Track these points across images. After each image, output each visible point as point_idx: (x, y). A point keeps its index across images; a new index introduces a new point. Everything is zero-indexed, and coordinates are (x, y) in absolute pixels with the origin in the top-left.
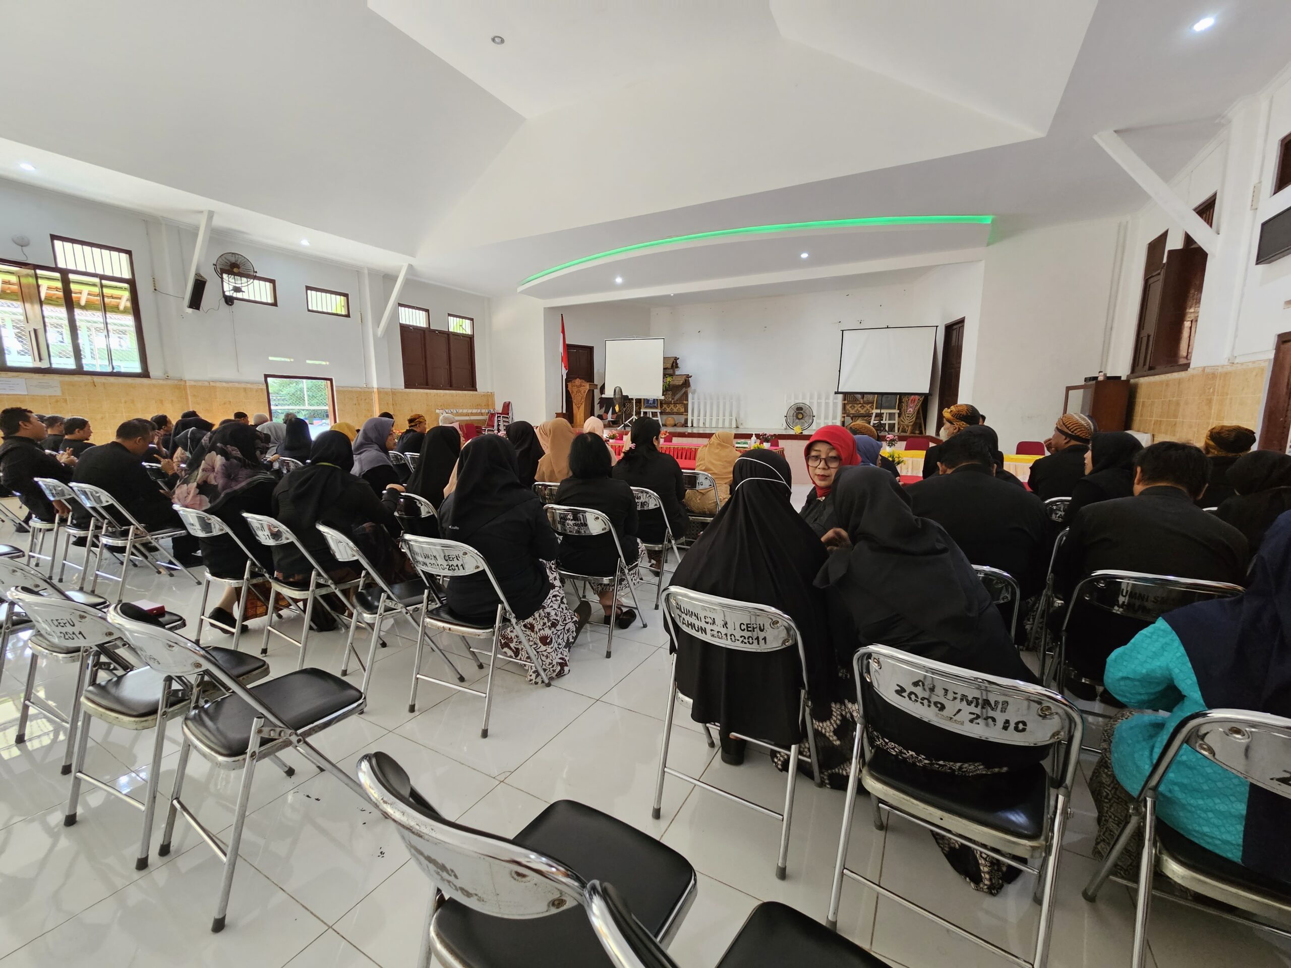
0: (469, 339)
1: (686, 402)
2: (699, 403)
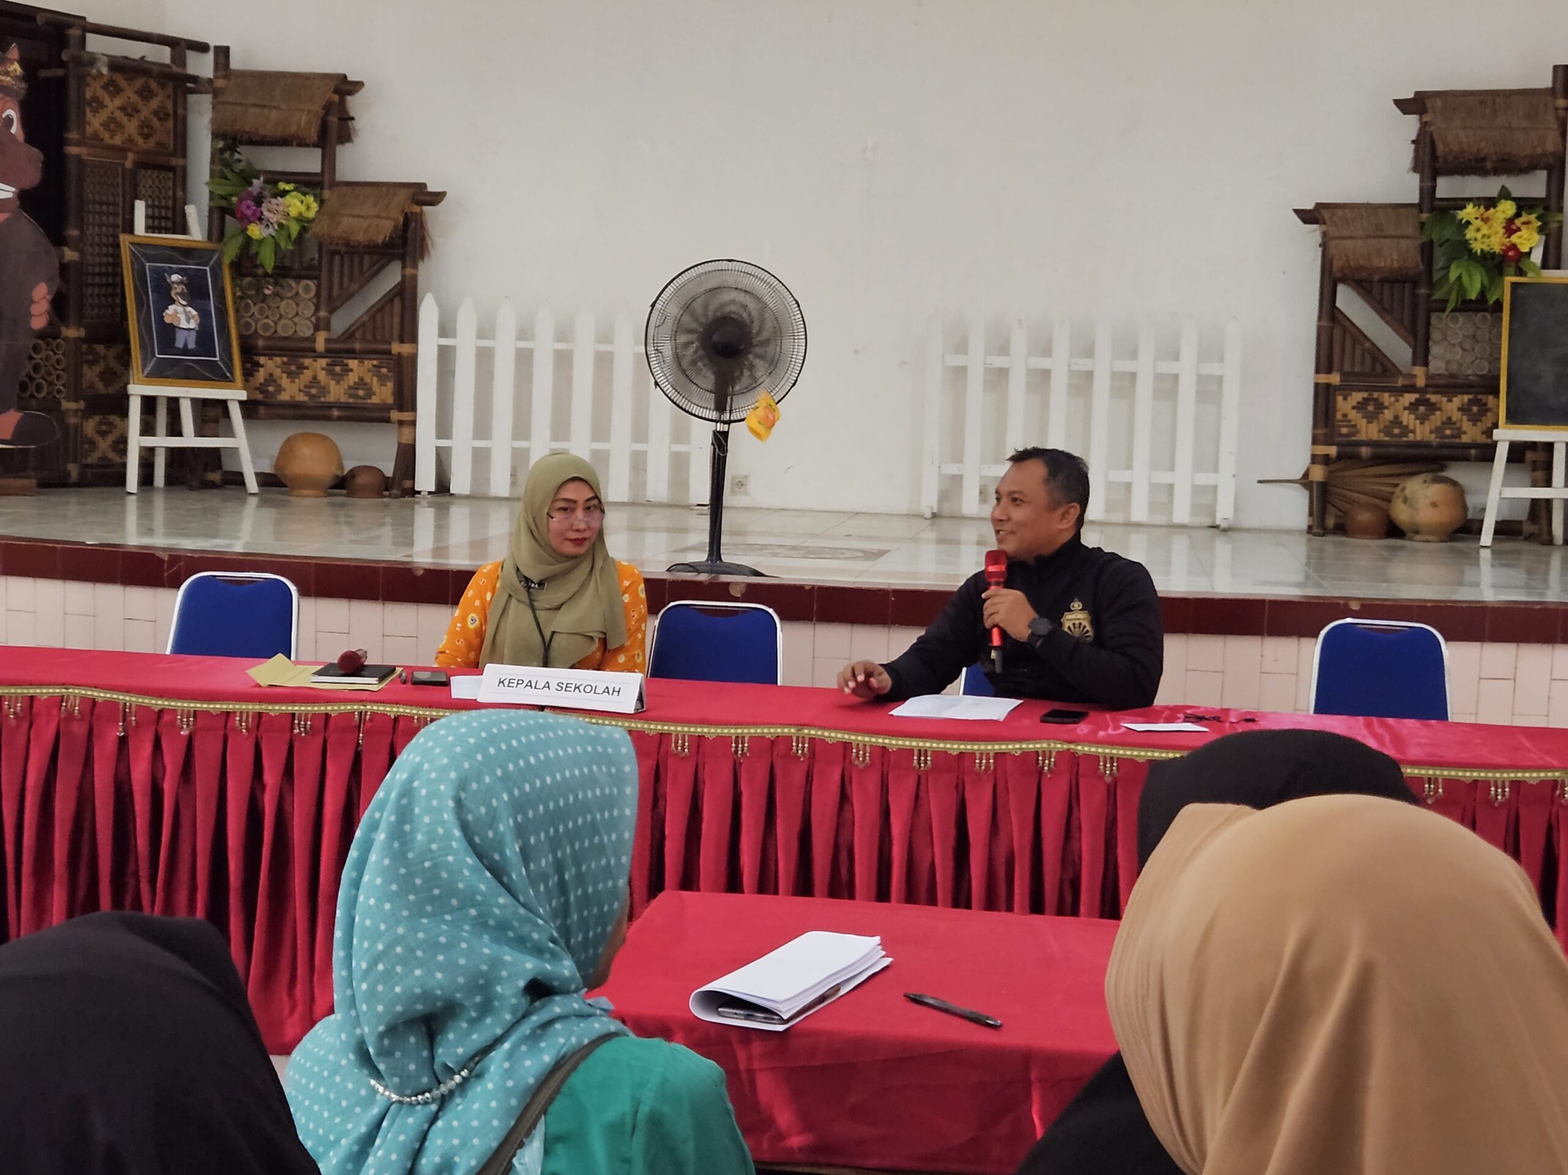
1: (405, 349)
2: (485, 357)
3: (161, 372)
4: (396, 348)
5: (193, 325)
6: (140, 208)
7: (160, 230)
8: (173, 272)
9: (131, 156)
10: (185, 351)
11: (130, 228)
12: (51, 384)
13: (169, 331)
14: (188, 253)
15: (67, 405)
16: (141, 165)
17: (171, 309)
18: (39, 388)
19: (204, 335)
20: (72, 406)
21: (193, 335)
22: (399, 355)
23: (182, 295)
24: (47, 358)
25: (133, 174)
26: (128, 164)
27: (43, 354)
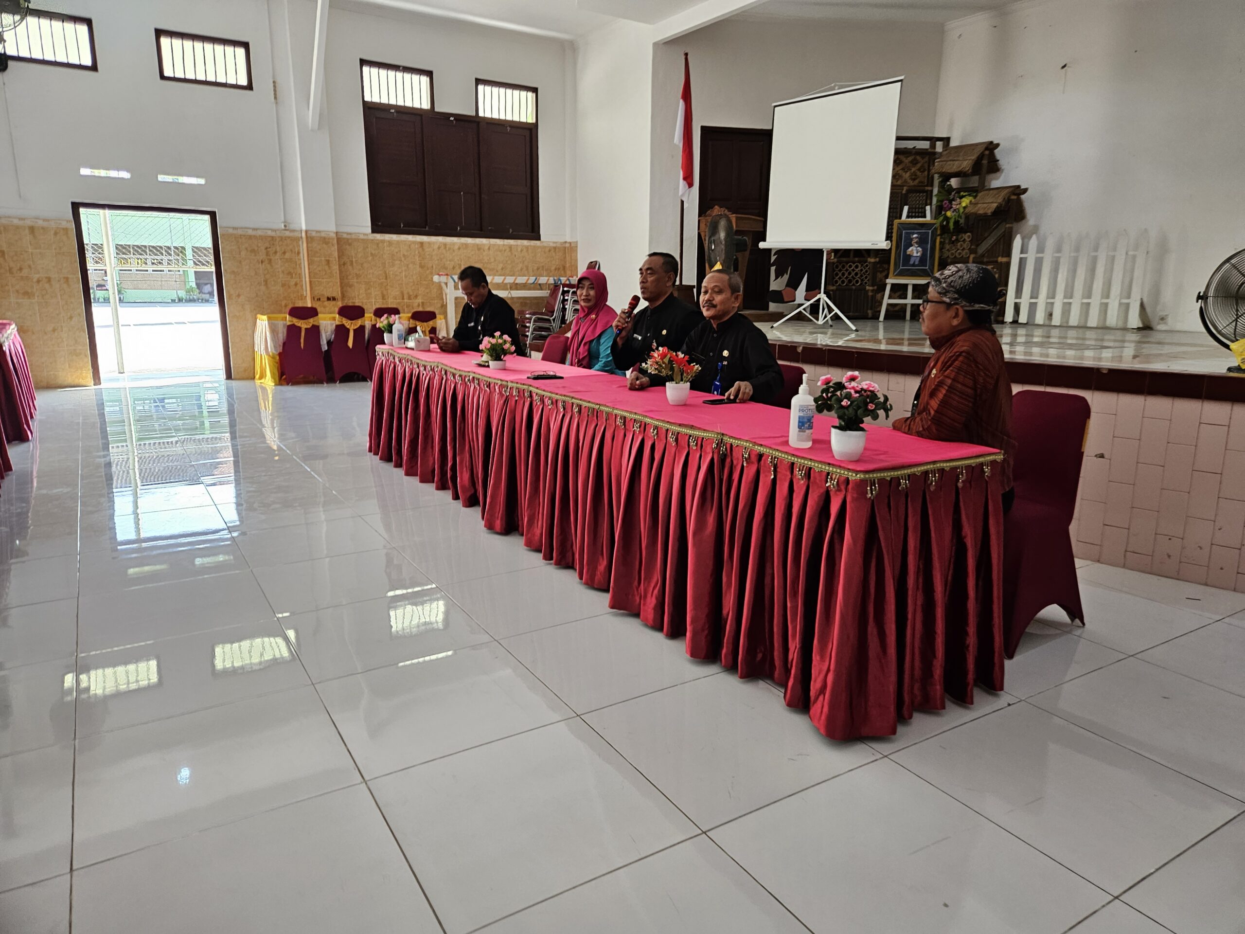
0: (527, 133)
1: (1004, 260)
2: (1039, 262)
3: (901, 274)
4: (1000, 259)
5: (919, 254)
6: (906, 208)
7: (912, 217)
8: (914, 233)
9: (905, 188)
10: (914, 265)
11: (900, 218)
12: (862, 280)
13: (908, 257)
14: (922, 225)
15: (867, 288)
16: (908, 191)
17: (910, 249)
18: (857, 282)
19: (923, 260)
20: (871, 288)
21: (918, 259)
22: (1001, 262)
23: (916, 243)
24: (861, 270)
25: (906, 195)
26: (904, 192)
27: (859, 269)
